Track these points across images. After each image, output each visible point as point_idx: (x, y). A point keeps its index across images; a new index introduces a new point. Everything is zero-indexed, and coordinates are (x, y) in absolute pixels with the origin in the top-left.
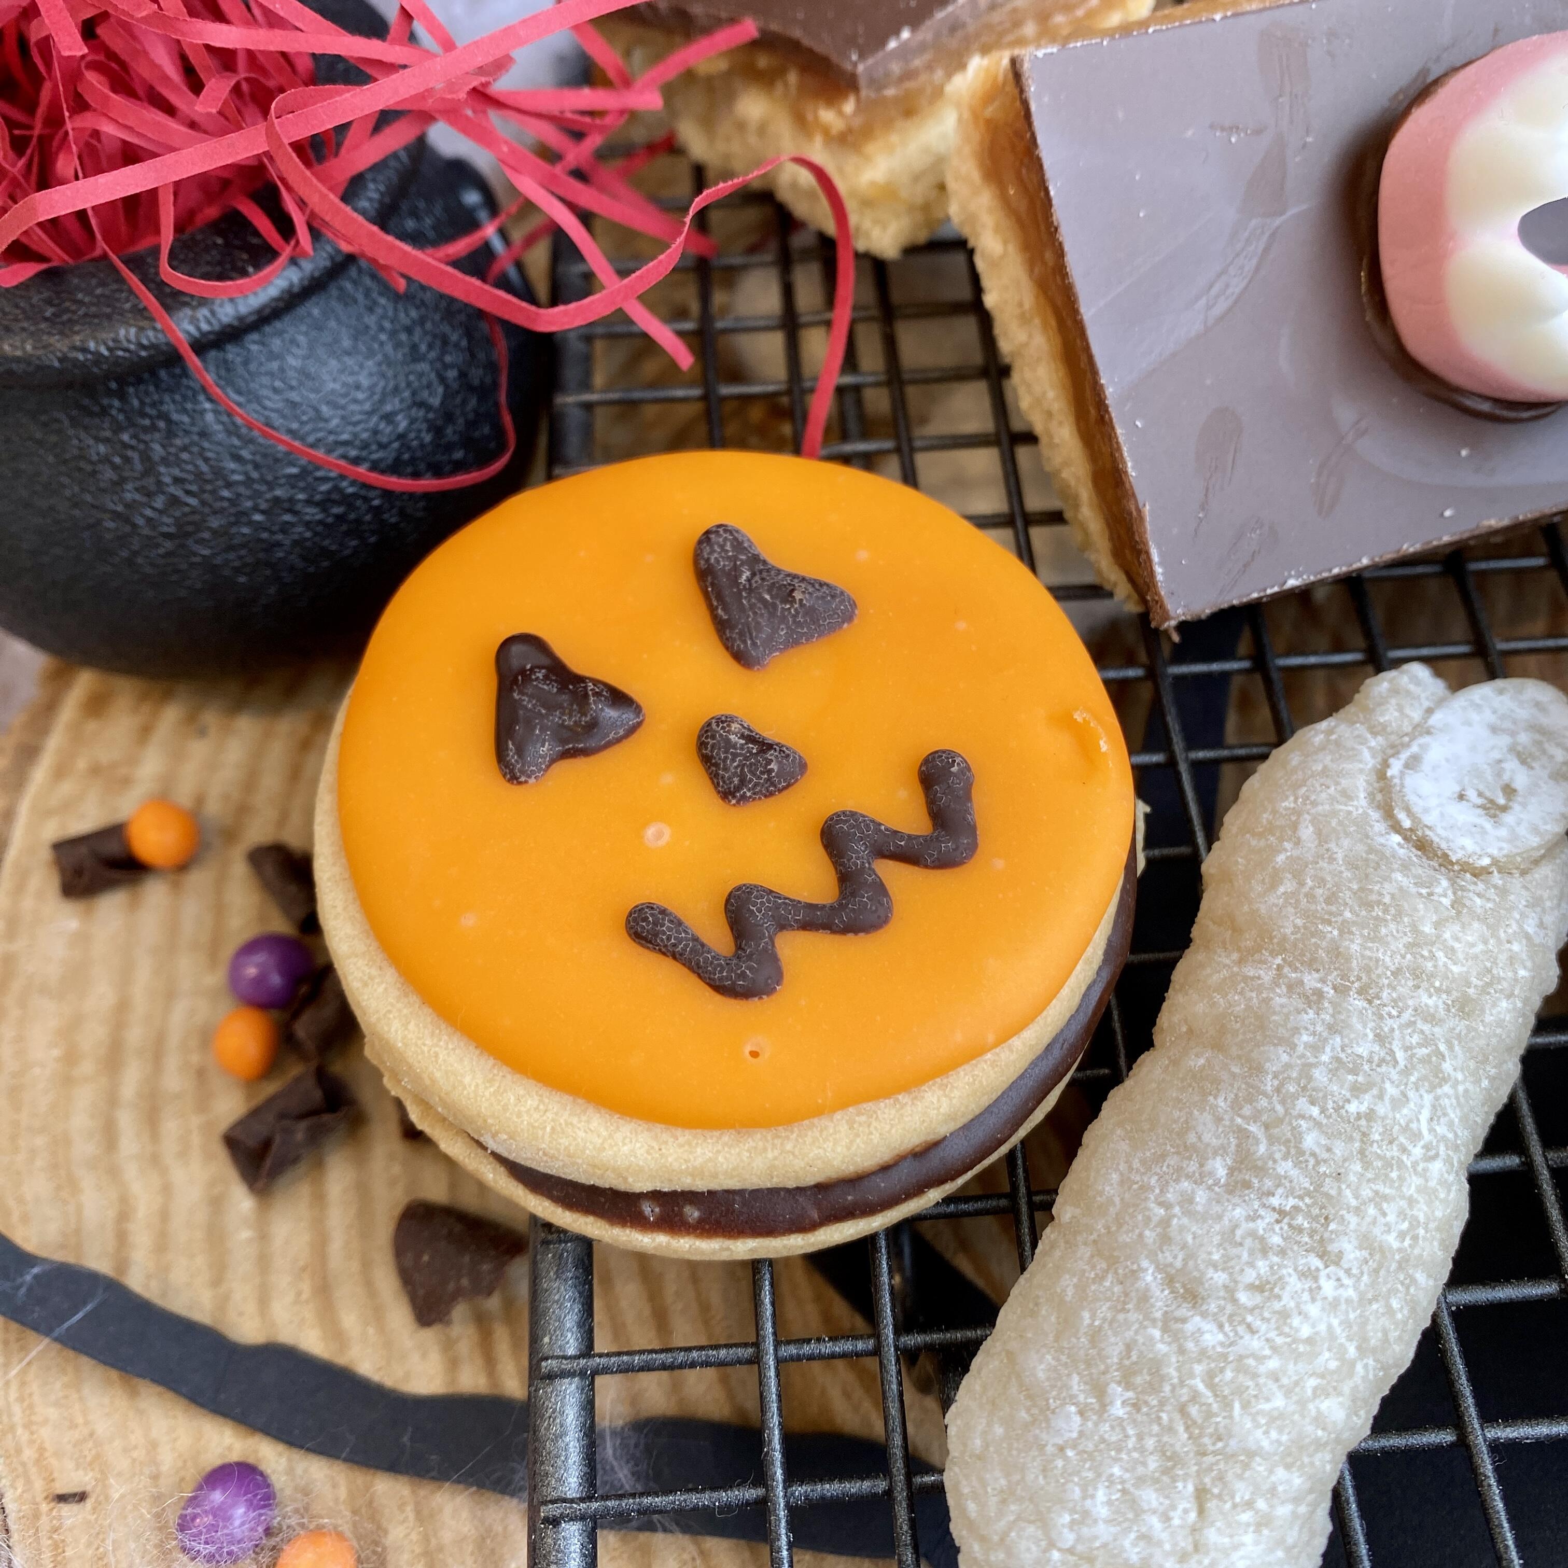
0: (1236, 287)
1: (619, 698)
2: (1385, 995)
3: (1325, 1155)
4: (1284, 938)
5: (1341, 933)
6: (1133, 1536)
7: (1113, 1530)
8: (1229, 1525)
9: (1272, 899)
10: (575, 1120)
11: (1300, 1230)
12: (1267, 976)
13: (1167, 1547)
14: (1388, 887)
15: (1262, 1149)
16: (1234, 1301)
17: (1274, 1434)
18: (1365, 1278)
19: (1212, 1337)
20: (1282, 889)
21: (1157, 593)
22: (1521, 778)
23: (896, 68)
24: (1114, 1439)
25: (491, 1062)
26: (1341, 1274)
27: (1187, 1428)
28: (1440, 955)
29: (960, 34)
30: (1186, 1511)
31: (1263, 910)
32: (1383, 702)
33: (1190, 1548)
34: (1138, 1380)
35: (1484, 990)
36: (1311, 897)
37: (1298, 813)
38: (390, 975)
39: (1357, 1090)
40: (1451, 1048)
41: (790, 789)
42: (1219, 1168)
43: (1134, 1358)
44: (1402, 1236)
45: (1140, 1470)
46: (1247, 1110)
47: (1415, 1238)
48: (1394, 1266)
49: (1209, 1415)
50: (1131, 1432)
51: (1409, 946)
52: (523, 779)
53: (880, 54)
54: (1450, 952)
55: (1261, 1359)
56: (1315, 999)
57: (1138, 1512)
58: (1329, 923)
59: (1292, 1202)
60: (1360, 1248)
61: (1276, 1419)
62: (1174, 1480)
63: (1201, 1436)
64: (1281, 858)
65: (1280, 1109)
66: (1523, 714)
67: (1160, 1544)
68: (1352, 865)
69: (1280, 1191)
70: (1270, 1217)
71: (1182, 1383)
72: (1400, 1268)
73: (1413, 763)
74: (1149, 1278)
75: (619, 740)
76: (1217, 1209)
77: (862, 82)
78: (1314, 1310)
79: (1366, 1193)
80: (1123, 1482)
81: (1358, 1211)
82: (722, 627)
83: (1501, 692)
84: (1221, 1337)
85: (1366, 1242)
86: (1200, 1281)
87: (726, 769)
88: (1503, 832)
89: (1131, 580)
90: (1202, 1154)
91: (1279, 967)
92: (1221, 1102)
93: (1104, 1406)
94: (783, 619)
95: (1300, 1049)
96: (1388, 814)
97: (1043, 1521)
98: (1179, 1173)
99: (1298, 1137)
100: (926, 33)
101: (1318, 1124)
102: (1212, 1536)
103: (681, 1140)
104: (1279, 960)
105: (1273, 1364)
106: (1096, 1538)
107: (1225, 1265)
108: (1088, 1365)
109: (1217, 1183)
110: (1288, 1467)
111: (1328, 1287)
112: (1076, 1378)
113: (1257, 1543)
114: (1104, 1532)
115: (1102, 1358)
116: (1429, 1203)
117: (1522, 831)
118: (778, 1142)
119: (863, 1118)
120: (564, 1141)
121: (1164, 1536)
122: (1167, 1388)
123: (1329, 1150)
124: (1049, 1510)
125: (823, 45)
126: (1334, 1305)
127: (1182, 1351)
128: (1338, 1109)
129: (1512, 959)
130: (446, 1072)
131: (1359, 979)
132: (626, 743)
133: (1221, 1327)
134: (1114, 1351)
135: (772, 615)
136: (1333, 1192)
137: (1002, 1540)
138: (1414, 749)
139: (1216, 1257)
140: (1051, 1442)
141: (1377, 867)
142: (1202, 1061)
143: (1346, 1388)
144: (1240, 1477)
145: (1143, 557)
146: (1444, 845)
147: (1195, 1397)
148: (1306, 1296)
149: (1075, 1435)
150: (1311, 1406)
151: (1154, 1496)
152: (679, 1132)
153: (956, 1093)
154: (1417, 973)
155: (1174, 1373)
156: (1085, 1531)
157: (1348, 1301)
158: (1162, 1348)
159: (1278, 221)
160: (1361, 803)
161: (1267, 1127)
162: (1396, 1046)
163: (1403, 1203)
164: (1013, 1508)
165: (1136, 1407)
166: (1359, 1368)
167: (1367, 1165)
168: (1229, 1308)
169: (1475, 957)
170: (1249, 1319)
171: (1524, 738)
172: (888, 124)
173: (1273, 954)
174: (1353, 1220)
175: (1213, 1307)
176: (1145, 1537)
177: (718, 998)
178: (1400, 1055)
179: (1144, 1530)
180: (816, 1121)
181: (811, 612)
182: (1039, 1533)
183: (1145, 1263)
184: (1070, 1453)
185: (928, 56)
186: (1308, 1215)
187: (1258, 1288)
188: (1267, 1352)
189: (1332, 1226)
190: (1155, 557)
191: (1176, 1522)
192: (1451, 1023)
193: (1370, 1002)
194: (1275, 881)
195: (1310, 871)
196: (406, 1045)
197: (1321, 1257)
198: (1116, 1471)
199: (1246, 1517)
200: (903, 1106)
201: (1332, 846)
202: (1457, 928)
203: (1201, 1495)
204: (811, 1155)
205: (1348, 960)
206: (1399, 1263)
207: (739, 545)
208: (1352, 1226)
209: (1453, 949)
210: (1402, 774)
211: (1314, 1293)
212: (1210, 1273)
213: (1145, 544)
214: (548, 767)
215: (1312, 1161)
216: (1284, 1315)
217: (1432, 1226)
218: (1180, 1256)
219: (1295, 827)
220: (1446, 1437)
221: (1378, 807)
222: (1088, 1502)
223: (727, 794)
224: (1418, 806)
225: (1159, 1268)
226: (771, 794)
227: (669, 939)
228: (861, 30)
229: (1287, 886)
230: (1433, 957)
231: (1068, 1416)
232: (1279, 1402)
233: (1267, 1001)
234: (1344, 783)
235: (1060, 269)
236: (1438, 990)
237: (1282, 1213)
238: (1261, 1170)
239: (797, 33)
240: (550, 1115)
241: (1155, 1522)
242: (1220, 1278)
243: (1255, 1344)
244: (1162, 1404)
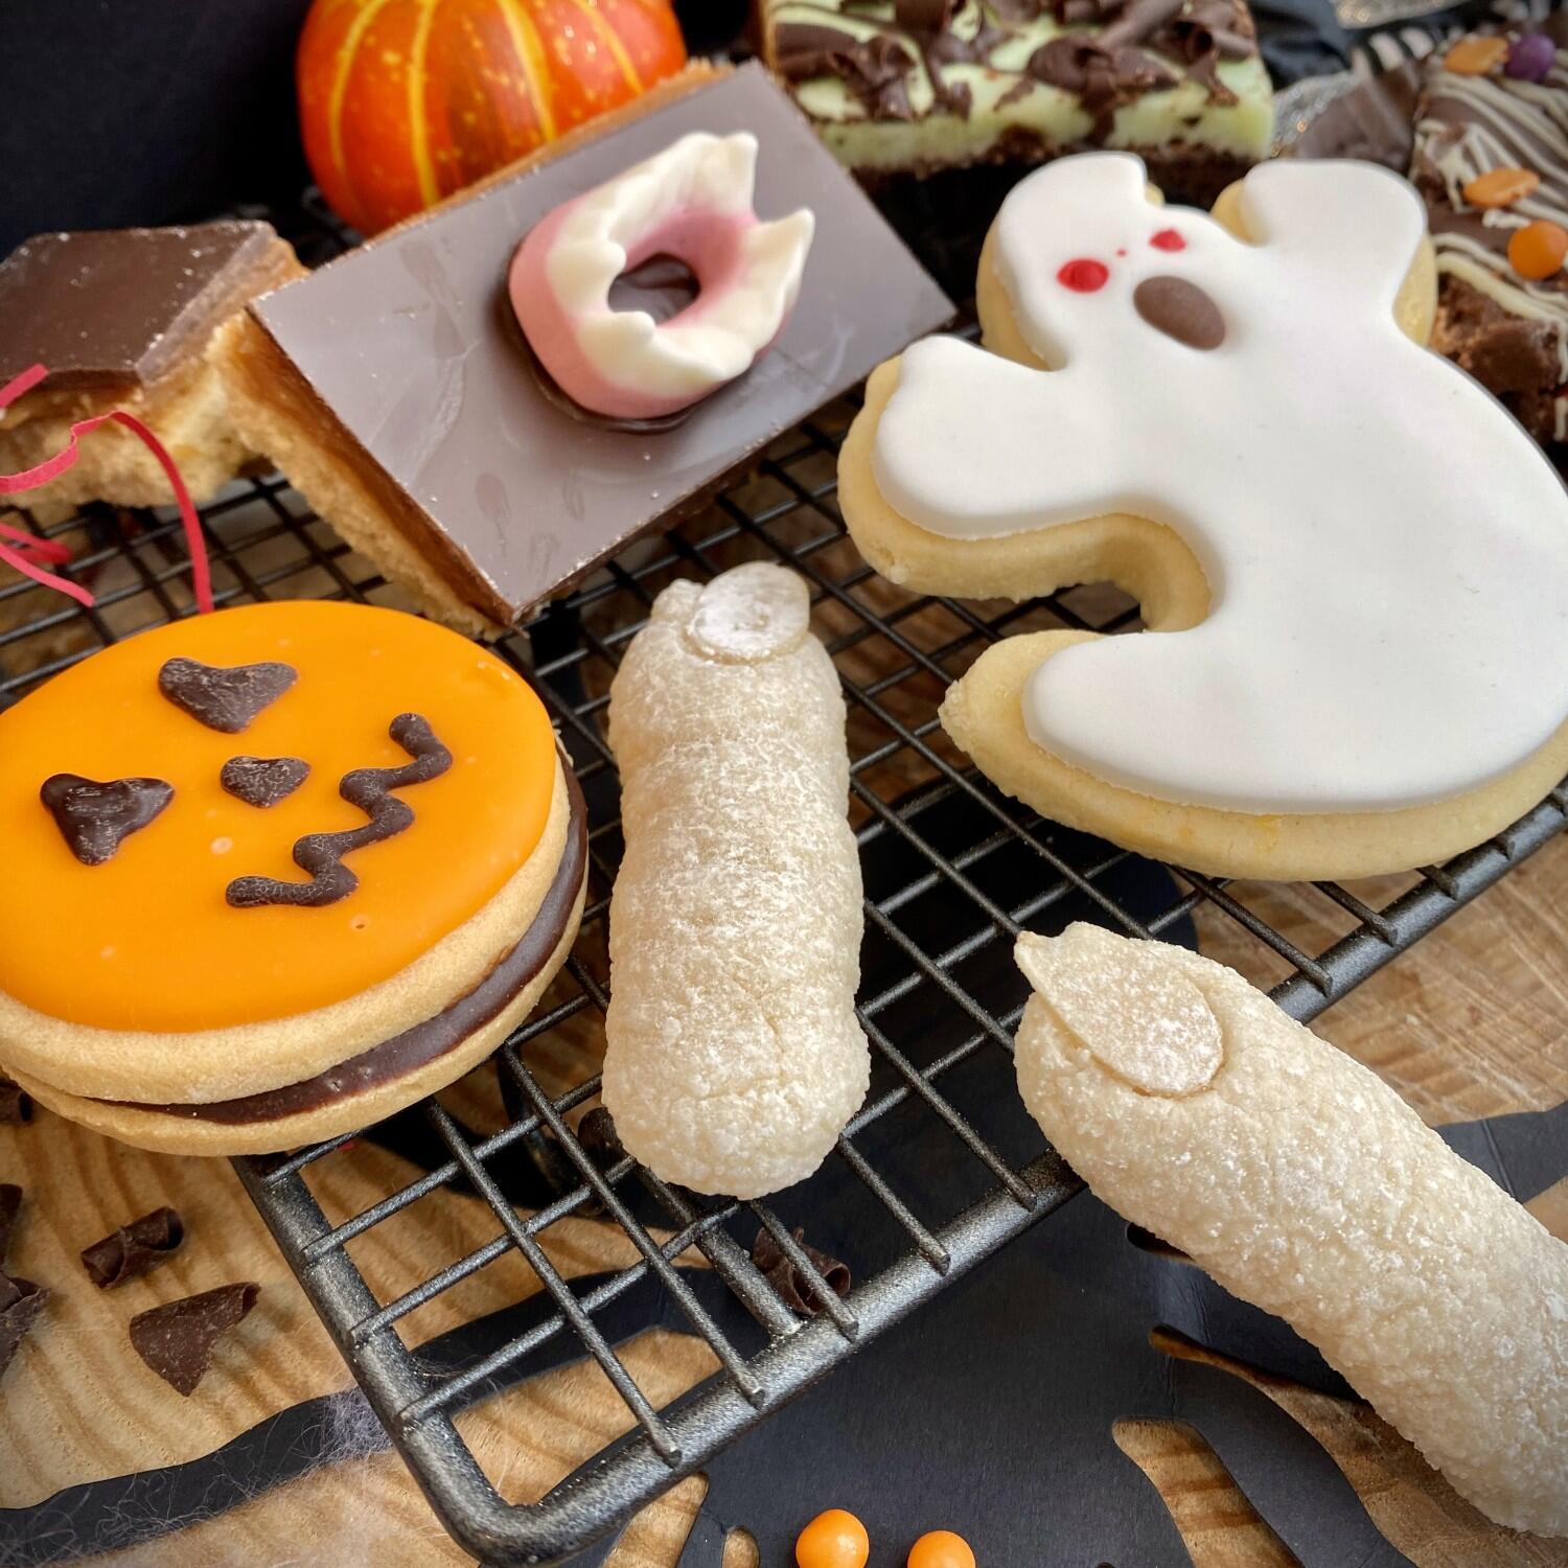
0: (457, 401)
1: (150, 783)
2: (742, 732)
3: (749, 818)
4: (671, 734)
5: (701, 714)
6: (742, 1062)
7: (729, 1065)
8: (795, 1028)
9: (653, 721)
10: (251, 1038)
11: (755, 862)
12: (670, 759)
13: (765, 1057)
14: (715, 681)
15: (711, 833)
16: (735, 908)
17: (795, 967)
18: (806, 872)
19: (731, 932)
20: (656, 713)
21: (498, 598)
22: (768, 610)
23: (161, 361)
24: (703, 1017)
25: (169, 1036)
26: (790, 873)
27: (743, 986)
28: (763, 701)
29: (197, 329)
30: (766, 1033)
31: (651, 728)
32: (667, 604)
33: (779, 1051)
34: (701, 977)
35: (799, 711)
36: (675, 706)
37: (647, 675)
38: (62, 1026)
39: (750, 781)
40: (795, 747)
41: (304, 783)
42: (692, 857)
43: (692, 967)
44: (816, 843)
45: (728, 1025)
46: (692, 821)
47: (824, 843)
48: (820, 862)
49: (751, 972)
50: (711, 1007)
51: (743, 703)
52: (102, 858)
53: (147, 355)
54: (769, 698)
55: (765, 929)
56: (704, 752)
57: (739, 1047)
58: (691, 712)
59: (742, 850)
60: (794, 856)
61: (790, 957)
62: (750, 1019)
63: (753, 987)
64: (648, 699)
65: (711, 811)
66: (754, 581)
67: (760, 1057)
68: (688, 680)
69: (732, 847)
70: (733, 864)
71: (726, 963)
72: (824, 862)
73: (701, 623)
74: (680, 926)
75: (161, 809)
76: (699, 875)
77: (142, 375)
78: (784, 894)
79: (782, 827)
80: (721, 1037)
81: (782, 837)
82: (202, 717)
83: (736, 576)
84: (736, 929)
85: (795, 851)
86: (709, 908)
87: (252, 786)
88: (770, 636)
89: (479, 609)
90: (678, 856)
91: (676, 751)
92: (676, 827)
93: (688, 1004)
94: (246, 693)
95: (707, 777)
96: (699, 653)
97: (687, 1090)
98: (671, 873)
99: (729, 817)
100: (173, 333)
101: (736, 806)
102: (789, 1038)
103: (334, 1013)
104: (674, 748)
105: (774, 928)
106: (721, 1076)
107: (720, 894)
108: (668, 991)
109: (695, 864)
110: (815, 986)
111: (786, 882)
112: (665, 1003)
113: (818, 1033)
114: (724, 1070)
115: (674, 980)
116: (822, 821)
117: (781, 631)
118: (403, 982)
119: (456, 941)
120: (251, 1054)
121: (761, 1052)
122: (720, 971)
123: (749, 814)
124: (687, 1081)
125: (101, 366)
126: (794, 888)
127: (718, 947)
128: (744, 794)
129: (807, 693)
130: (138, 1059)
131: (723, 731)
132: (168, 808)
133: (734, 925)
134: (679, 973)
135: (237, 693)
136: (763, 833)
137: (669, 1123)
138: (697, 616)
139: (712, 893)
140: (668, 1045)
141: (704, 675)
142: (656, 820)
143: (826, 932)
144: (788, 999)
145: (478, 580)
146: (739, 653)
147: (738, 966)
148: (775, 889)
149: (680, 1031)
150: (809, 945)
151: (743, 1034)
152: (330, 1009)
153: (510, 902)
154: (756, 716)
155: (719, 961)
156: (713, 1077)
157: (802, 885)
158: (705, 952)
159: (464, 356)
160: (680, 653)
161: (708, 823)
162: (762, 753)
163: (807, 825)
164: (665, 1098)
165: (707, 992)
166: (827, 919)
167: (775, 813)
168: (733, 913)
169: (785, 696)
170: (748, 913)
171: (760, 592)
172: (171, 404)
173: (669, 747)
174: (782, 843)
175: (724, 918)
176: (751, 1059)
177: (317, 910)
178: (766, 757)
179: (747, 1055)
180: (424, 957)
181: (264, 681)
182: (689, 1098)
183: (673, 921)
184: (682, 1042)
185: (180, 349)
186: (755, 852)
187: (746, 895)
188: (767, 924)
189: (772, 851)
190: (485, 575)
191: (763, 1041)
192: (788, 734)
193: (736, 740)
194: (650, 712)
195: (668, 695)
196: (96, 1060)
197: (774, 870)
198: (715, 1033)
199: (804, 1020)
200: (479, 923)
201: (674, 678)
202: (765, 683)
203: (770, 1021)
204: (431, 979)
205: (711, 724)
206: (822, 858)
207: (191, 665)
208: (783, 846)
209: (769, 696)
210: (697, 631)
211: (779, 886)
212: (713, 902)
213: (475, 570)
214: (118, 843)
215: (742, 824)
216: (767, 901)
217: (831, 834)
218: (692, 905)
219: (648, 682)
220: (915, 980)
221: (692, 653)
222: (707, 1060)
223: (259, 803)
224: (714, 640)
225: (682, 918)
226: (292, 789)
227: (264, 889)
228: (124, 347)
229: (658, 710)
230: (759, 703)
231: (671, 1024)
232: (787, 947)
233: (677, 769)
234: (665, 648)
235: (337, 426)
236: (772, 719)
237: (739, 858)
238: (716, 843)
239: (77, 367)
240: (231, 1044)
241: (751, 1048)
242: (720, 901)
243: (758, 923)
244: (721, 982)
